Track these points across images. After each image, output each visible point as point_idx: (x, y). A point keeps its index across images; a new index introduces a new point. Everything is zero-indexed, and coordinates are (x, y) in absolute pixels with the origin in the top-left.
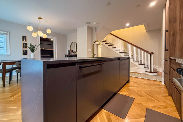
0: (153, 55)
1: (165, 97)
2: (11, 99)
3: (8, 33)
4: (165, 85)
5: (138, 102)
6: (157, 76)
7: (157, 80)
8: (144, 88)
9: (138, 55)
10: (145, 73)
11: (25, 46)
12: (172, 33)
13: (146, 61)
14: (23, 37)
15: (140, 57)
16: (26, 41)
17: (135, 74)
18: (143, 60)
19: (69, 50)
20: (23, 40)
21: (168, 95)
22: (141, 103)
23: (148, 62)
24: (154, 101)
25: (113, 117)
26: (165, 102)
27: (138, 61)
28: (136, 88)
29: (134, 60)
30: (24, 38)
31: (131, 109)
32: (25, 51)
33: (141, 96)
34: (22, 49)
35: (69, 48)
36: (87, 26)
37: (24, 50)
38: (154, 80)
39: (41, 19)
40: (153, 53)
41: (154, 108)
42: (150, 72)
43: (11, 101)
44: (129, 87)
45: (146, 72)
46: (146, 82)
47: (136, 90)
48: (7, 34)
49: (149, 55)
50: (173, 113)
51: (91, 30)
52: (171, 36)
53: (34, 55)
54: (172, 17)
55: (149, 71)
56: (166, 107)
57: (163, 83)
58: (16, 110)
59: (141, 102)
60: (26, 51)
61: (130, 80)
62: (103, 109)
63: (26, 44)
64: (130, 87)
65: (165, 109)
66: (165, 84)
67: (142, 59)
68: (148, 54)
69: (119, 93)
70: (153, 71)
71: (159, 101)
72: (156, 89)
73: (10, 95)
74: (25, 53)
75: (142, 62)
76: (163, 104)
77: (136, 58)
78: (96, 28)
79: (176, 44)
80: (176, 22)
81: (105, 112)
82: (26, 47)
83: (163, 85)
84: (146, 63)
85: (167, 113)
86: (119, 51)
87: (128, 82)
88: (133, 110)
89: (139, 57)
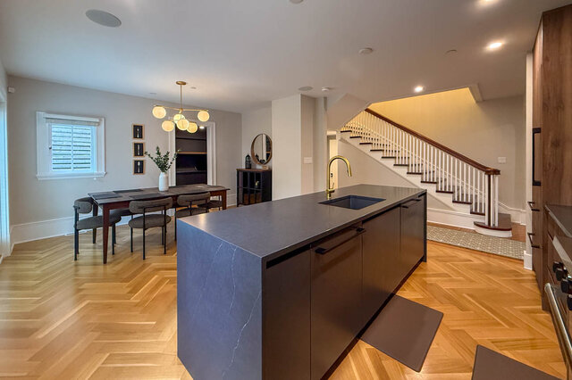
0: (497, 178)
1: (532, 315)
2: (134, 299)
3: (101, 120)
4: (533, 273)
5: (452, 326)
6: (511, 238)
7: (510, 256)
8: (472, 281)
9: (450, 172)
10: (473, 228)
11: (139, 149)
12: (550, 138)
13: (476, 192)
14: (136, 127)
15: (458, 177)
16: (141, 137)
17: (441, 230)
18: (467, 186)
19: (248, 156)
20: (135, 137)
21: (541, 307)
22: (462, 328)
23: (481, 194)
24: (499, 324)
25: (390, 364)
26: (530, 329)
27: (452, 193)
28: (446, 281)
29: (437, 187)
30: (138, 131)
31: (434, 346)
32: (139, 164)
33: (463, 308)
34: (131, 158)
35: (246, 151)
36: (302, 96)
37: (136, 162)
38: (499, 253)
39: (184, 84)
40: (496, 172)
41: (497, 347)
42: (488, 227)
43: (137, 305)
44: (425, 276)
45: (477, 224)
46: (476, 260)
47: (446, 287)
48: (99, 124)
49: (487, 176)
50: (550, 364)
51: (312, 104)
52: (549, 146)
53: (167, 178)
54: (551, 95)
55: (487, 224)
56: (533, 347)
57: (528, 266)
58: (157, 330)
59: (460, 326)
60: (142, 162)
61: (428, 254)
62: (360, 342)
63: (142, 145)
64: (430, 276)
65: (529, 352)
66: (534, 270)
67: (463, 183)
68: (483, 173)
69: (399, 293)
70: (497, 225)
71: (511, 325)
72: (507, 287)
73: (128, 287)
74: (139, 168)
75: (462, 191)
76: (524, 335)
77: (445, 180)
78: (325, 98)
79: (563, 170)
80: (563, 109)
81: (367, 349)
82: (142, 155)
83: (527, 275)
84: (476, 196)
85: (535, 363)
86: (392, 162)
87: (424, 259)
88: (441, 347)
89: (454, 179)
